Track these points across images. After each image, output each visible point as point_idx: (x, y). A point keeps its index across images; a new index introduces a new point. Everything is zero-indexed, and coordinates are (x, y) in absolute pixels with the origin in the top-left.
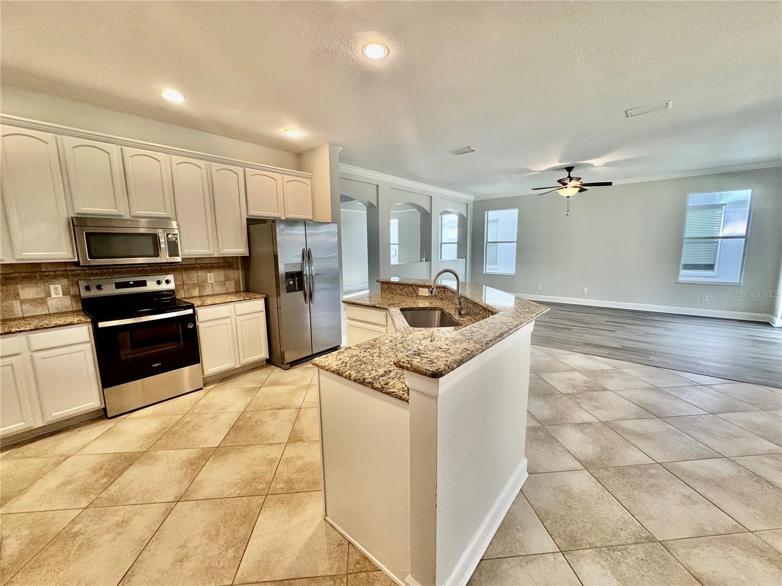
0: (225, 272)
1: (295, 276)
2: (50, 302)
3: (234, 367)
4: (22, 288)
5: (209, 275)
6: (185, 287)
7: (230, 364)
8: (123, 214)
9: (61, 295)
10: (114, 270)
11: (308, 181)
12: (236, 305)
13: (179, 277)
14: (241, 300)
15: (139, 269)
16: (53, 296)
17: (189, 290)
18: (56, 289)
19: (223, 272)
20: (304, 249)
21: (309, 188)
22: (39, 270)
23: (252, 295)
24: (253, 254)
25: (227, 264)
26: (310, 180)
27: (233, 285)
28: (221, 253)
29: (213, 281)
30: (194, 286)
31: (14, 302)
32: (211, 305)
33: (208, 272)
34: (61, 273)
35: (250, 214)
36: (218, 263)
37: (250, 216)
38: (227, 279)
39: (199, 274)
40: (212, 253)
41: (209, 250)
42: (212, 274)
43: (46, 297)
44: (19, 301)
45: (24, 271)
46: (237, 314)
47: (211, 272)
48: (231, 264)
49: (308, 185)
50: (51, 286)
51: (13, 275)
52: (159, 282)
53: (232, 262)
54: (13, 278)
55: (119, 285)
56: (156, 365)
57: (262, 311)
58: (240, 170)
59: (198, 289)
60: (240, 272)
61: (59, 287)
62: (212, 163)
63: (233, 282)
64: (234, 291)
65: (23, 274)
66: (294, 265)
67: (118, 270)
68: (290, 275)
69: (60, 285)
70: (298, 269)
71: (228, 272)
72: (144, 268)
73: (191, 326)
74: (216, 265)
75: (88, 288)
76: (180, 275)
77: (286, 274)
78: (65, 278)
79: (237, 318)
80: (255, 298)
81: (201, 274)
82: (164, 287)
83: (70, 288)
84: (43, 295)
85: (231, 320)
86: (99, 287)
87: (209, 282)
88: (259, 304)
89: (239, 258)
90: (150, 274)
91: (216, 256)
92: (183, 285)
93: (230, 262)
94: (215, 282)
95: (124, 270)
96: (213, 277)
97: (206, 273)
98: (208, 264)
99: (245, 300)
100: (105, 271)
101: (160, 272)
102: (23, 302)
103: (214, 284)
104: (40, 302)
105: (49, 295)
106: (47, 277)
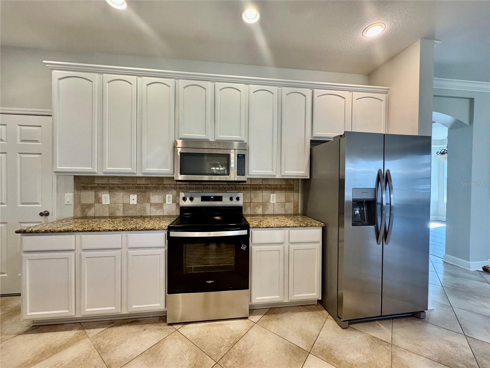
0: (286, 194)
1: (364, 204)
2: (165, 207)
3: (282, 301)
4: (153, 195)
5: (272, 195)
6: (252, 204)
7: (278, 297)
8: (209, 139)
9: (171, 203)
10: (204, 186)
11: (382, 96)
12: (291, 231)
13: (248, 195)
14: (296, 227)
15: (221, 186)
16: (167, 202)
17: (254, 207)
18: (169, 197)
19: (284, 194)
20: (380, 170)
21: (383, 104)
22: (162, 183)
23: (309, 221)
24: (314, 177)
25: (289, 186)
26: (385, 95)
27: (292, 207)
28: (283, 174)
29: (275, 202)
30: (258, 204)
31: (147, 204)
32: (266, 228)
33: (271, 193)
34: (173, 186)
35: (314, 135)
36: (280, 185)
37: (314, 137)
38: (287, 201)
39: (264, 194)
40: (274, 174)
41: (273, 171)
42: (275, 195)
43: (163, 203)
44: (149, 204)
45: (155, 183)
46: (290, 242)
47: (274, 193)
48: (292, 187)
49: (382, 101)
50: (167, 195)
51: (149, 186)
52: (231, 199)
53: (293, 185)
54: (149, 188)
55: (204, 199)
56: (210, 282)
57: (319, 242)
58: (308, 92)
59: (261, 207)
60: (300, 194)
61: (171, 195)
62: (283, 88)
63: (292, 204)
64: (292, 213)
65: (154, 185)
66: (365, 190)
67: (207, 186)
68: (357, 203)
69: (172, 195)
70: (370, 196)
71: (288, 194)
72: (224, 186)
73: (244, 248)
74: (279, 186)
75: (184, 199)
76: (249, 194)
77: (353, 201)
78: (175, 190)
79: (291, 246)
80: (311, 226)
81: (265, 193)
82: (235, 203)
83: (177, 197)
84: (161, 201)
85: (284, 247)
86: (191, 199)
87: (271, 202)
88: (316, 233)
89: (300, 181)
90: (227, 191)
91: (278, 178)
92: (251, 202)
93: (291, 185)
94: (276, 202)
95: (211, 186)
96: (275, 197)
97: (269, 194)
98: (272, 185)
99: (300, 226)
100: (198, 186)
101: (235, 190)
102: (151, 205)
103: (275, 204)
104: (160, 206)
105: (165, 202)
106: (166, 188)
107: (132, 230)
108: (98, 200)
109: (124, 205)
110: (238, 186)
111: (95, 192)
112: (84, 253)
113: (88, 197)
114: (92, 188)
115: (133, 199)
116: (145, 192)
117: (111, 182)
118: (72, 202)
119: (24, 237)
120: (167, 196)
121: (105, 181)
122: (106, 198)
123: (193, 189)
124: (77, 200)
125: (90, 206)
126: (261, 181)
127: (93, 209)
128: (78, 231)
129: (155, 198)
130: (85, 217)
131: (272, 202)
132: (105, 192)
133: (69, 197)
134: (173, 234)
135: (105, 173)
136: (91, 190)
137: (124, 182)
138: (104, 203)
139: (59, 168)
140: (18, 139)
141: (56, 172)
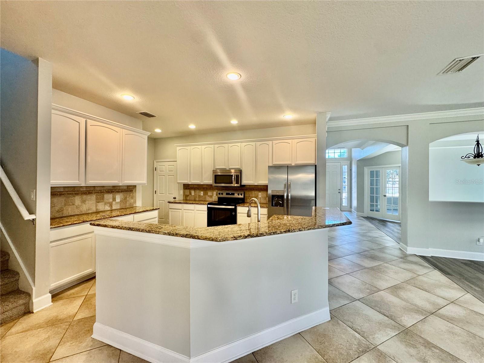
2: (213, 197)
5: (259, 193)
6: (249, 198)
8: (226, 168)
15: (235, 188)
16: (214, 195)
19: (265, 193)
29: (261, 197)
31: (206, 196)
33: (259, 192)
34: (216, 188)
38: (267, 196)
40: (254, 183)
41: (253, 181)
42: (261, 193)
47: (260, 192)
52: (238, 195)
55: (227, 194)
58: (270, 143)
61: (215, 192)
62: (257, 143)
65: (209, 188)
66: (278, 191)
70: (281, 194)
72: (231, 188)
73: (233, 213)
74: (263, 189)
75: (220, 194)
76: (246, 192)
77: (272, 196)
78: (217, 190)
81: (256, 192)
82: (240, 196)
83: (217, 193)
84: (212, 195)
86: (222, 194)
91: (256, 185)
98: (259, 188)
100: (226, 189)
102: (208, 196)
103: (261, 198)
104: (211, 197)
105: (213, 195)
106: (213, 189)
107: (197, 204)
108: (190, 193)
109: (199, 196)
110: (243, 188)
111: (190, 190)
112: (184, 211)
113: (187, 192)
114: (189, 189)
115: (202, 193)
116: (206, 191)
117: (195, 186)
118: (182, 194)
119: (170, 204)
120: (214, 192)
121: (192, 186)
122: (193, 193)
123: (224, 189)
124: (184, 193)
125: (188, 196)
126: (254, 186)
127: (189, 197)
128: (182, 203)
129: (210, 193)
130: (186, 200)
131: (259, 197)
132: (192, 190)
133: (182, 192)
134: (209, 206)
135: (191, 183)
136: (188, 189)
137: (199, 186)
138: (192, 195)
139: (179, 181)
140: (168, 171)
141: (178, 183)
